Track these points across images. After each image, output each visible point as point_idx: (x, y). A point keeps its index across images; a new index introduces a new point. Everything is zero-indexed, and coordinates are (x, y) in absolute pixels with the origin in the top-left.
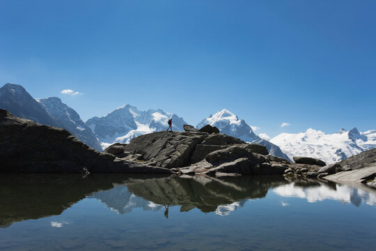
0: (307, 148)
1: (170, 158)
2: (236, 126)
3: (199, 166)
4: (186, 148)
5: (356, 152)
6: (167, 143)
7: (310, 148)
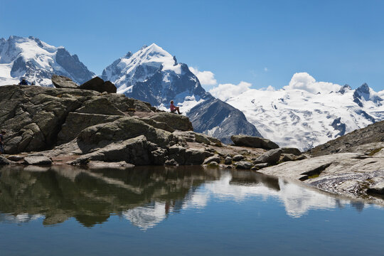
0: (288, 116)
1: (20, 134)
2: (172, 74)
3: (65, 150)
4: (49, 119)
5: (364, 123)
6: (17, 107)
7: (293, 116)
